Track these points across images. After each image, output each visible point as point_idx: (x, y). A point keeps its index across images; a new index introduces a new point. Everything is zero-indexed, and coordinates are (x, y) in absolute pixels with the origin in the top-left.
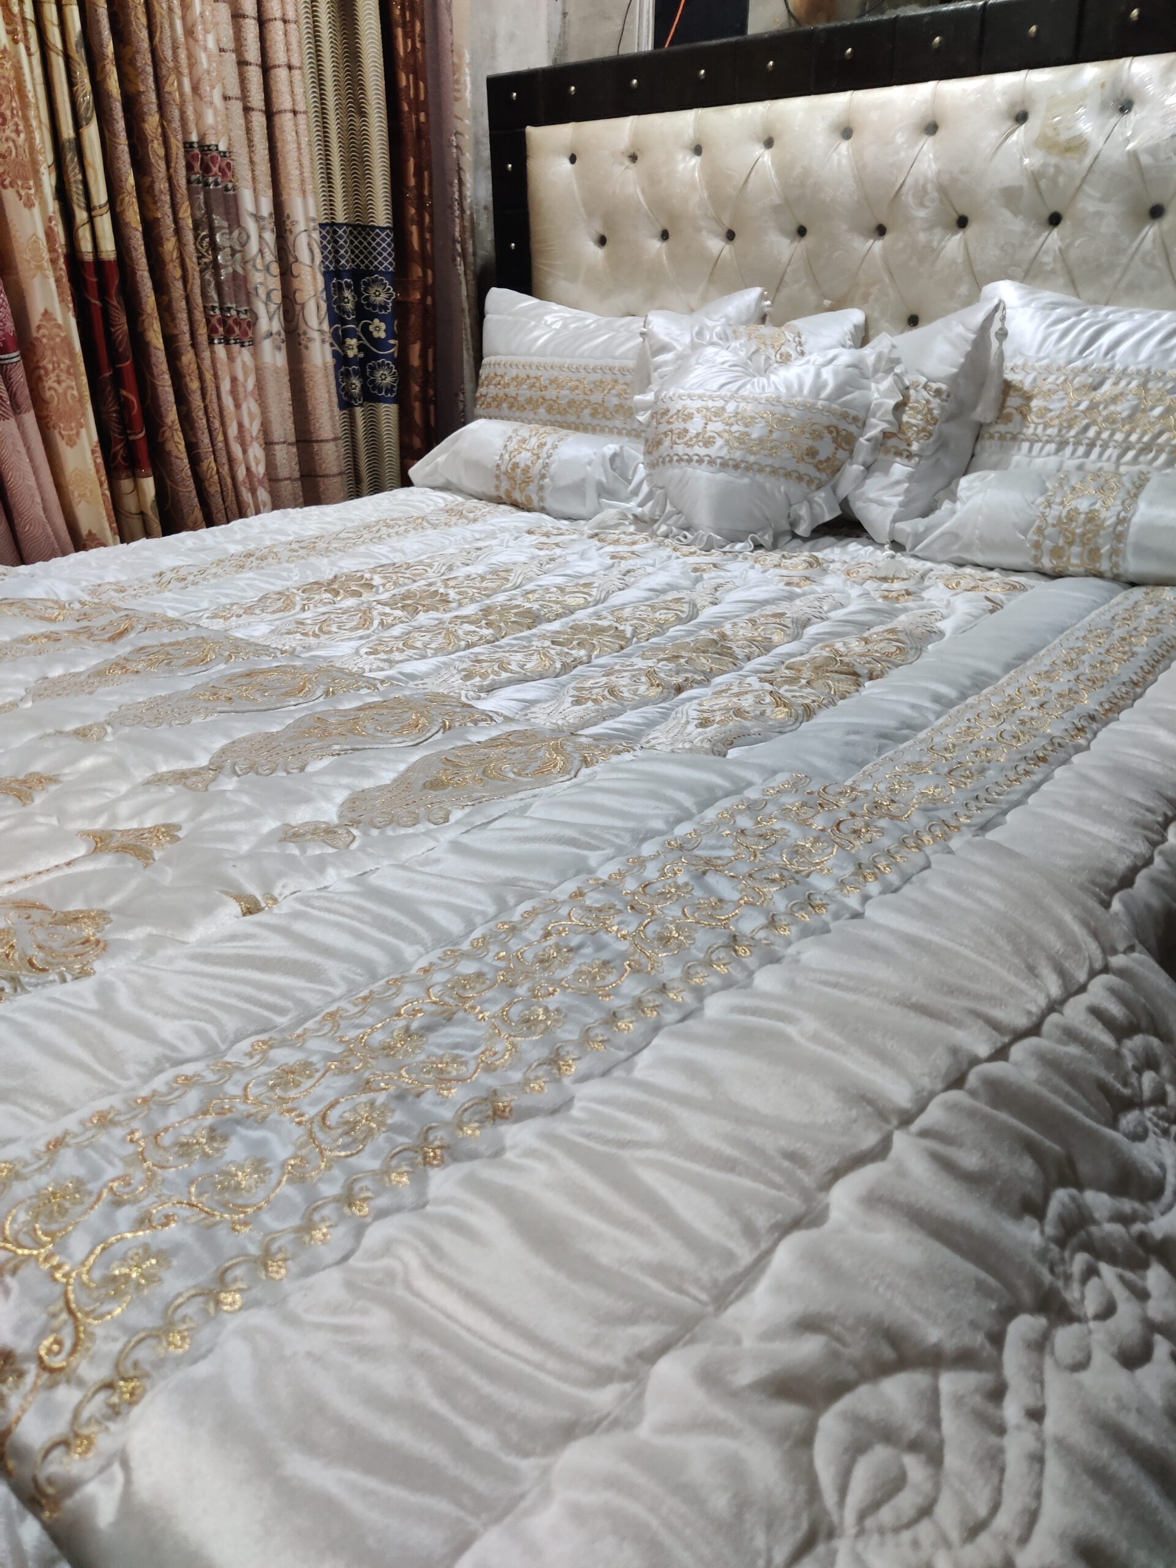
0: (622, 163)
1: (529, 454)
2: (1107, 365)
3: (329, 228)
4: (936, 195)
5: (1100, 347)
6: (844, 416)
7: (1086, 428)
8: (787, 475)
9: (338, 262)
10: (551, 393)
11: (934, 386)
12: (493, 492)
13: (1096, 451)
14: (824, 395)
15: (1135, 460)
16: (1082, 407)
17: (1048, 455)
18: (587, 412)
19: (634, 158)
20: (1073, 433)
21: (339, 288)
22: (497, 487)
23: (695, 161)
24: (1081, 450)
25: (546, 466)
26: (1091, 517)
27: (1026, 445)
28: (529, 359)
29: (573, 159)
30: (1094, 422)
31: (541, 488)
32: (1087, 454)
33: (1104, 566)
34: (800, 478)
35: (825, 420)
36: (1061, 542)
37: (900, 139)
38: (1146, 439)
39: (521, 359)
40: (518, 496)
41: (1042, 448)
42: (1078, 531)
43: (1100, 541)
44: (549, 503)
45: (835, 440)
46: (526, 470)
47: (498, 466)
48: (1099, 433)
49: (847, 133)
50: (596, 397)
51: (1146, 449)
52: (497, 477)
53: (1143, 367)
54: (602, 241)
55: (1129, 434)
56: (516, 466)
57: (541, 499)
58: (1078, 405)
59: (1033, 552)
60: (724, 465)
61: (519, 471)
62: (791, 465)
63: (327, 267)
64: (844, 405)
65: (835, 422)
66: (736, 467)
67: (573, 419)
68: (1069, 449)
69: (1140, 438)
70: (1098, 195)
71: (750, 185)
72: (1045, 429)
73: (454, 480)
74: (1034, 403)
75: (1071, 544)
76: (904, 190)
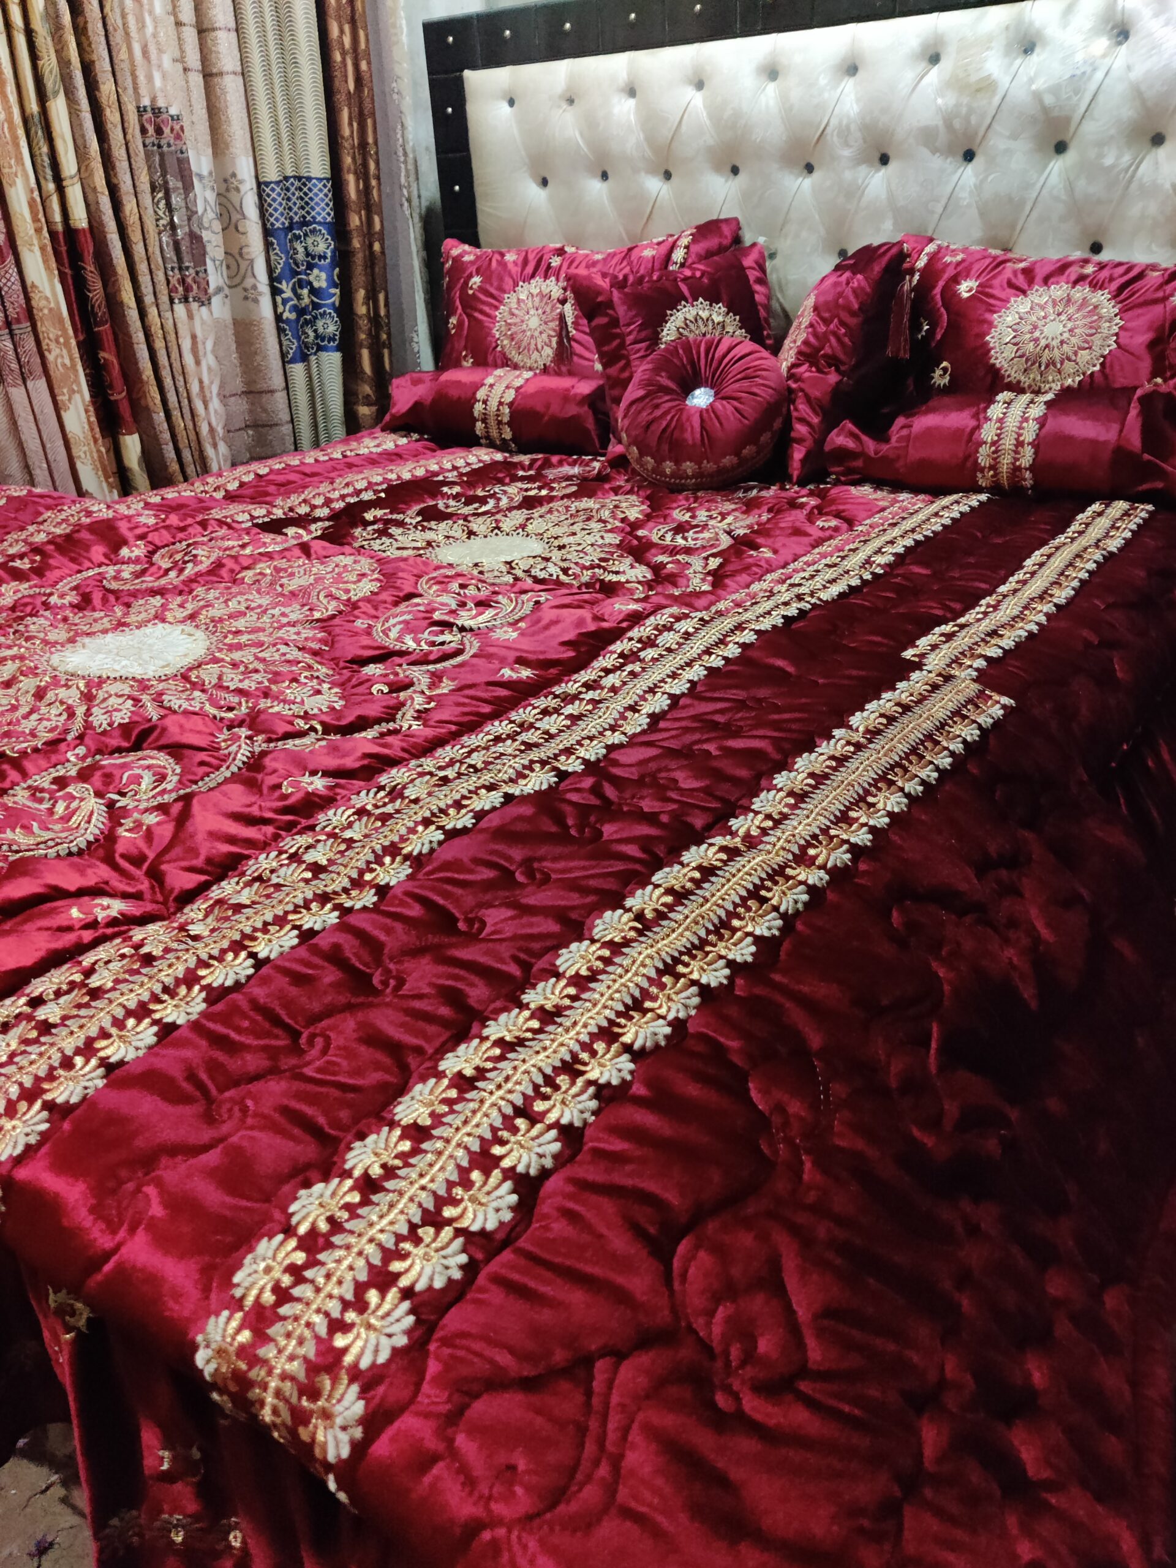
0: (559, 107)
4: (859, 135)
19: (571, 101)
23: (630, 103)
29: (511, 103)
37: (823, 81)
49: (773, 75)
54: (544, 182)
70: (1007, 134)
71: (684, 128)
76: (829, 130)
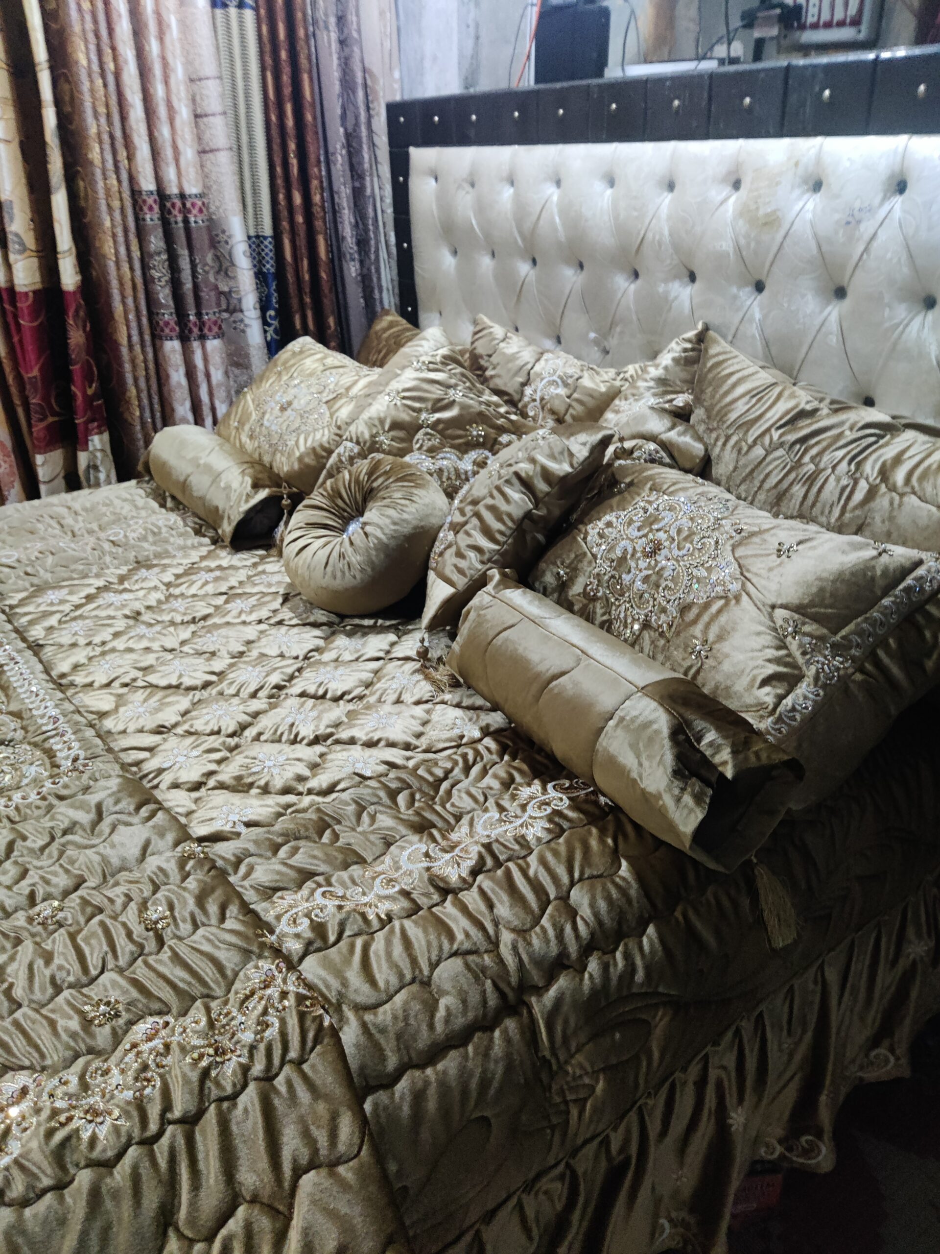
0: (465, 188)
19: (473, 185)
23: (509, 191)
29: (436, 179)
49: (611, 181)
54: (455, 253)
71: (541, 222)
76: (646, 242)
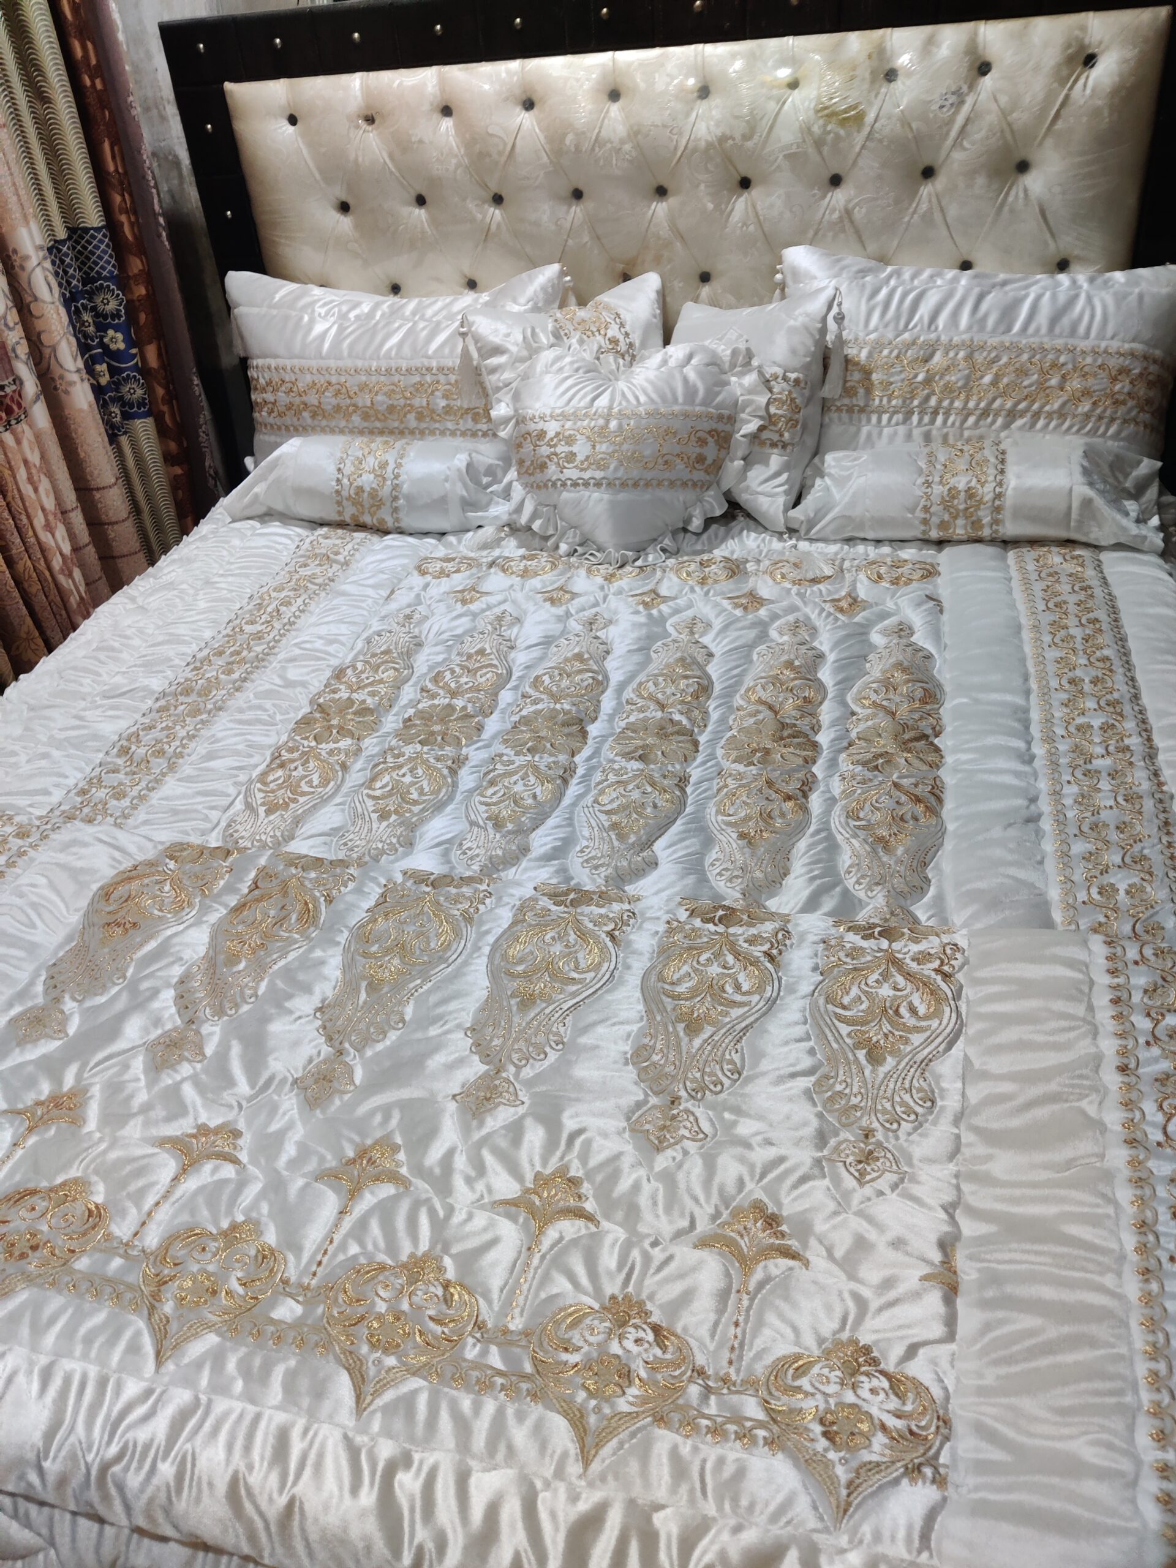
0: (358, 127)
1: (372, 476)
2: (933, 336)
3: (54, 249)
4: (718, 159)
5: (921, 318)
6: (720, 417)
7: (927, 398)
8: (684, 484)
9: (69, 283)
10: (365, 400)
11: (793, 376)
12: (334, 517)
13: (940, 419)
14: (698, 400)
15: (976, 424)
16: (920, 378)
17: (897, 424)
18: (411, 417)
19: (370, 120)
20: (916, 402)
21: (77, 312)
22: (340, 513)
23: (447, 123)
24: (926, 419)
25: (395, 487)
26: (970, 493)
27: (874, 418)
28: (323, 363)
29: (293, 120)
30: (933, 393)
31: (396, 510)
32: (932, 422)
33: (986, 532)
34: (695, 485)
35: (707, 426)
36: (946, 517)
38: (982, 405)
39: (314, 364)
40: (367, 519)
41: (890, 420)
42: (962, 507)
43: (980, 513)
44: (407, 522)
45: (717, 442)
46: (373, 494)
47: (338, 492)
48: (940, 401)
49: (614, 95)
50: (419, 401)
51: (985, 413)
52: (339, 503)
53: (966, 337)
54: (344, 208)
55: (966, 402)
56: (360, 490)
57: (397, 520)
58: (916, 376)
59: (923, 528)
60: (624, 485)
61: (366, 495)
62: (686, 475)
63: (64, 295)
64: (717, 407)
65: (714, 426)
66: (636, 485)
67: (396, 424)
68: (915, 418)
69: (978, 404)
72: (889, 401)
73: (279, 506)
74: (874, 376)
75: (956, 518)
